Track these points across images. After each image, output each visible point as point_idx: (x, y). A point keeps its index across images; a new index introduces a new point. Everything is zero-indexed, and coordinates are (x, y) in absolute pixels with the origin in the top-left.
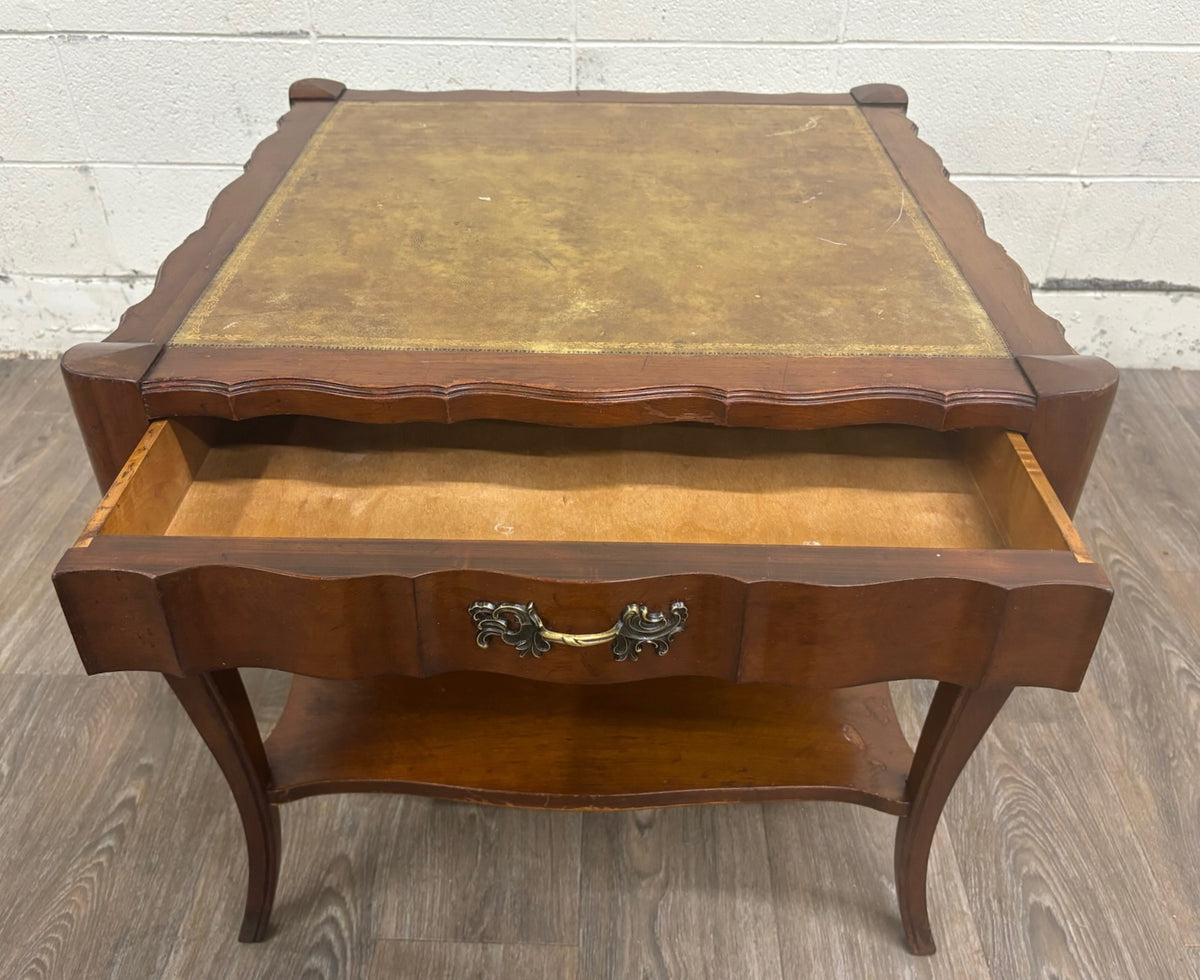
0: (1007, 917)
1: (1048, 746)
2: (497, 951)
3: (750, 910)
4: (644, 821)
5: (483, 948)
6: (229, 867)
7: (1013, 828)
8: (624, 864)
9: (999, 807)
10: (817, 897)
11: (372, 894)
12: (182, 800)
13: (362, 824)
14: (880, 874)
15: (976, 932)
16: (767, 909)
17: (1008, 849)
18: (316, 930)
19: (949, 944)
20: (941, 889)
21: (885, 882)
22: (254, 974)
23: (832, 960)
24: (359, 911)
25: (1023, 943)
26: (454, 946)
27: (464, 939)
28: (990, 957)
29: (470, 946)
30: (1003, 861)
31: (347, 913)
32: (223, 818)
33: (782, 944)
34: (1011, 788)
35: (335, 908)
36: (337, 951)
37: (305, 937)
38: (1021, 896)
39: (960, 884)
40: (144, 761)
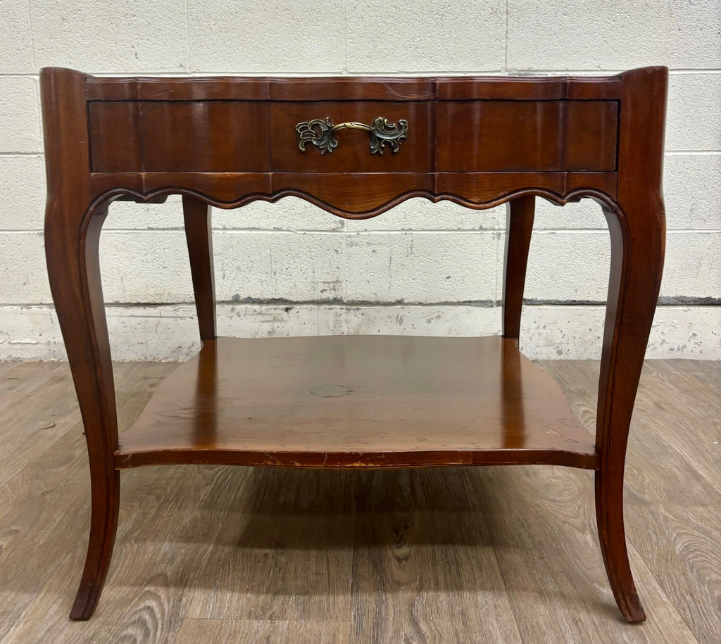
0: (699, 603)
1: (709, 518)
2: (283, 625)
3: (491, 603)
4: (402, 557)
5: (272, 623)
6: (69, 581)
7: (693, 558)
8: (386, 578)
9: (679, 547)
10: (543, 594)
11: (182, 594)
12: (39, 546)
13: (179, 559)
14: (592, 582)
15: (677, 613)
16: (503, 601)
17: (692, 568)
18: (135, 613)
19: (656, 619)
20: (643, 589)
21: (597, 586)
22: (79, 638)
23: (561, 630)
24: (171, 603)
25: (716, 617)
26: (248, 621)
27: (256, 618)
28: (691, 624)
29: (261, 621)
30: (690, 574)
31: (161, 604)
32: (70, 555)
33: (518, 620)
34: (686, 538)
35: (151, 601)
36: (150, 625)
37: (124, 618)
38: (708, 592)
39: (658, 587)
40: (12, 528)
